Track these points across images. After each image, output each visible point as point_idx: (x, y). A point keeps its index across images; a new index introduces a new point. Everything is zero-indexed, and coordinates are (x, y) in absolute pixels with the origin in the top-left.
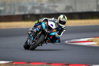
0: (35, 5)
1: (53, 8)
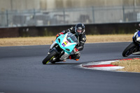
0: (37, 14)
1: (62, 19)
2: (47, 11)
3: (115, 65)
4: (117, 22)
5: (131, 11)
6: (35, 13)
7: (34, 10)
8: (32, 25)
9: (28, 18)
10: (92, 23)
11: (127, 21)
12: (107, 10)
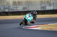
0: (5, 7)
1: (16, 9)
2: (10, 6)
3: (37, 27)
4: (38, 10)
5: (44, 5)
6: (5, 6)
7: (4, 5)
8: (3, 11)
9: (2, 9)
10: (28, 10)
11: (42, 10)
12: (34, 5)
